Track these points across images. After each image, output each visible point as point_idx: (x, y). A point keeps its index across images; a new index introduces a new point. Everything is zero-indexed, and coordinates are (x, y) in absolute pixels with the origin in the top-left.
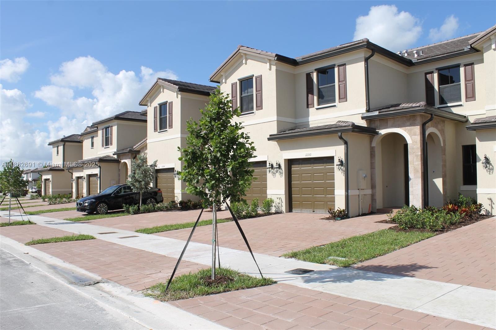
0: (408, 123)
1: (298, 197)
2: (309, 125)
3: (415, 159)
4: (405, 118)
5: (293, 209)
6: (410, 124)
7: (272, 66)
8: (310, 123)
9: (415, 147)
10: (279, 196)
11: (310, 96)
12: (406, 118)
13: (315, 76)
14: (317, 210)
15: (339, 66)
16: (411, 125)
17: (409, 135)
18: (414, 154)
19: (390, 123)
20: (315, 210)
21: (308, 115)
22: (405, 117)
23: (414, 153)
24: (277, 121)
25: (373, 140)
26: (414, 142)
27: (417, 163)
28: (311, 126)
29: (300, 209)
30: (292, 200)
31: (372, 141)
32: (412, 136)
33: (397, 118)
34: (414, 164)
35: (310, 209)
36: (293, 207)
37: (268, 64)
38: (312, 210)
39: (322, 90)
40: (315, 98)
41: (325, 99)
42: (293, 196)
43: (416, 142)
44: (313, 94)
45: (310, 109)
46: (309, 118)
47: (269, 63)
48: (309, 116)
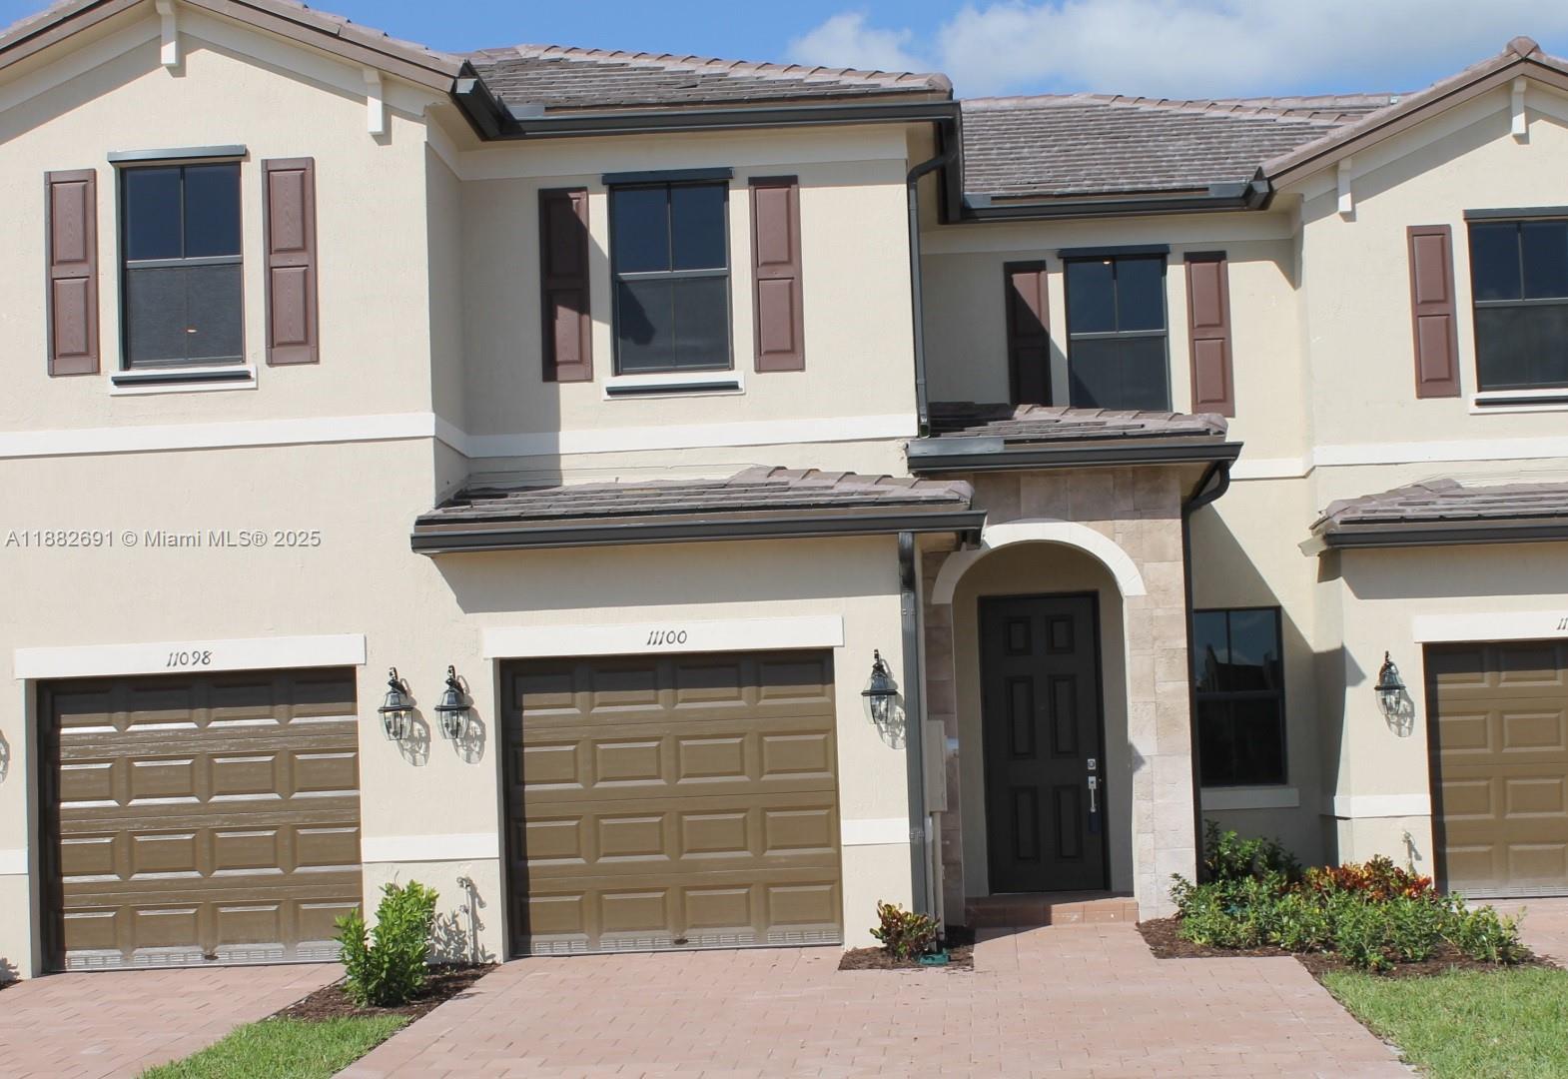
0: (1127, 504)
1: (571, 866)
2: (556, 473)
3: (1161, 671)
4: (1111, 477)
5: (534, 938)
6: (1135, 510)
7: (394, 119)
8: (563, 466)
9: (1159, 612)
10: (464, 871)
11: (565, 317)
12: (1115, 477)
13: (597, 213)
14: (707, 931)
15: (757, 183)
16: (1138, 513)
17: (1132, 557)
18: (1158, 643)
19: (1032, 492)
20: (688, 934)
21: (551, 422)
22: (1112, 472)
23: (1155, 639)
24: (436, 438)
25: (941, 572)
26: (1153, 588)
27: (1170, 687)
28: (569, 482)
29: (584, 936)
30: (527, 886)
31: (934, 579)
32: (1146, 564)
33: (1069, 473)
34: (1155, 693)
35: (657, 928)
36: (534, 925)
37: (375, 105)
38: (666, 936)
39: (640, 294)
40: (602, 334)
41: (658, 343)
42: (531, 863)
43: (1165, 591)
44: (582, 306)
45: (561, 385)
46: (561, 433)
47: (383, 100)
48: (555, 426)
